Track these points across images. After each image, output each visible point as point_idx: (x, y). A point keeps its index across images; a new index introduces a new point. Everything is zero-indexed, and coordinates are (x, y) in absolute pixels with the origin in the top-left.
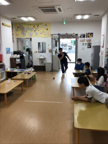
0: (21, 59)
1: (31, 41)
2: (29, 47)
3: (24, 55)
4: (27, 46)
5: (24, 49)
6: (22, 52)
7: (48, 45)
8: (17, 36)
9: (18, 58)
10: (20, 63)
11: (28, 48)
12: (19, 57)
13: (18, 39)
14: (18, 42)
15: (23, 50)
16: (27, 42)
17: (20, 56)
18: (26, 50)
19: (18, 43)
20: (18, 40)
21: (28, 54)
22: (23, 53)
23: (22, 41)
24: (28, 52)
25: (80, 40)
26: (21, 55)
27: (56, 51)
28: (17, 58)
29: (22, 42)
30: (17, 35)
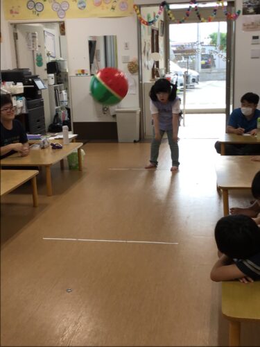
0: (27, 100)
1: (62, 37)
2: (58, 58)
3: (39, 84)
4: (48, 54)
5: (40, 63)
6: (30, 73)
7: (126, 46)
8: (11, 16)
9: (19, 96)
10: (24, 111)
11: (51, 59)
12: (22, 91)
13: (15, 26)
14: (16, 36)
15: (36, 66)
16: (49, 38)
17: (25, 89)
18: (45, 66)
19: (15, 42)
20: (18, 32)
21: (52, 82)
22: (36, 77)
23: (30, 35)
24: (52, 75)
25: (244, 25)
26: (29, 83)
27: (153, 69)
28: (14, 95)
29: (31, 39)
30: (12, 12)
